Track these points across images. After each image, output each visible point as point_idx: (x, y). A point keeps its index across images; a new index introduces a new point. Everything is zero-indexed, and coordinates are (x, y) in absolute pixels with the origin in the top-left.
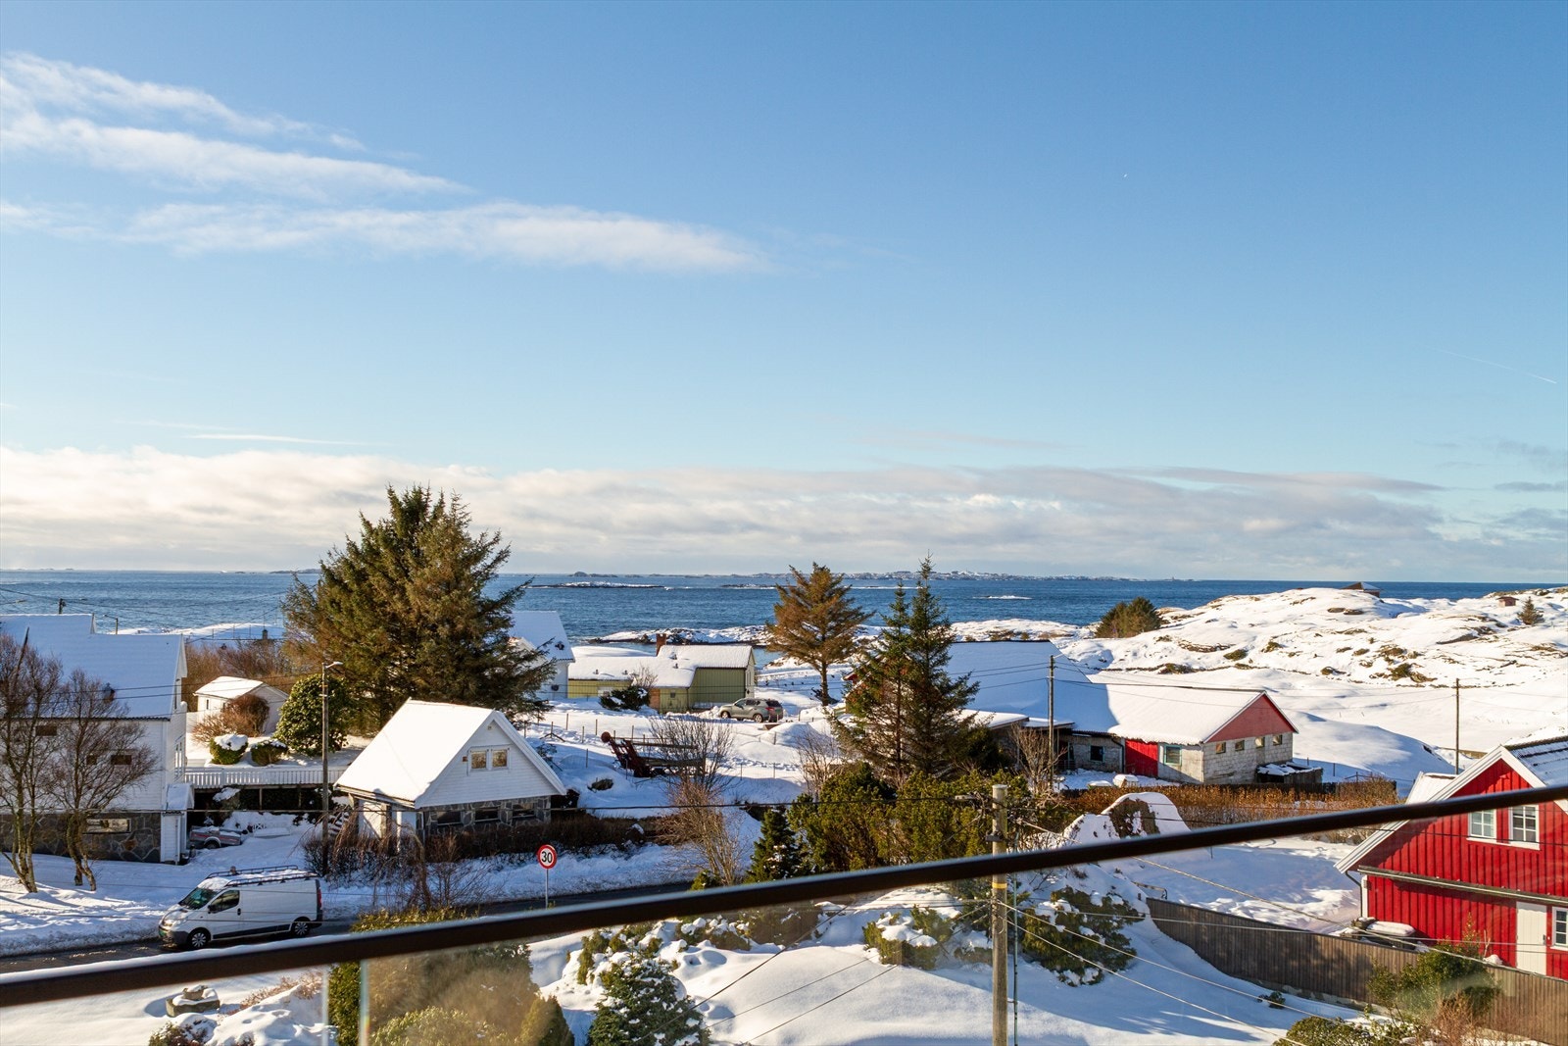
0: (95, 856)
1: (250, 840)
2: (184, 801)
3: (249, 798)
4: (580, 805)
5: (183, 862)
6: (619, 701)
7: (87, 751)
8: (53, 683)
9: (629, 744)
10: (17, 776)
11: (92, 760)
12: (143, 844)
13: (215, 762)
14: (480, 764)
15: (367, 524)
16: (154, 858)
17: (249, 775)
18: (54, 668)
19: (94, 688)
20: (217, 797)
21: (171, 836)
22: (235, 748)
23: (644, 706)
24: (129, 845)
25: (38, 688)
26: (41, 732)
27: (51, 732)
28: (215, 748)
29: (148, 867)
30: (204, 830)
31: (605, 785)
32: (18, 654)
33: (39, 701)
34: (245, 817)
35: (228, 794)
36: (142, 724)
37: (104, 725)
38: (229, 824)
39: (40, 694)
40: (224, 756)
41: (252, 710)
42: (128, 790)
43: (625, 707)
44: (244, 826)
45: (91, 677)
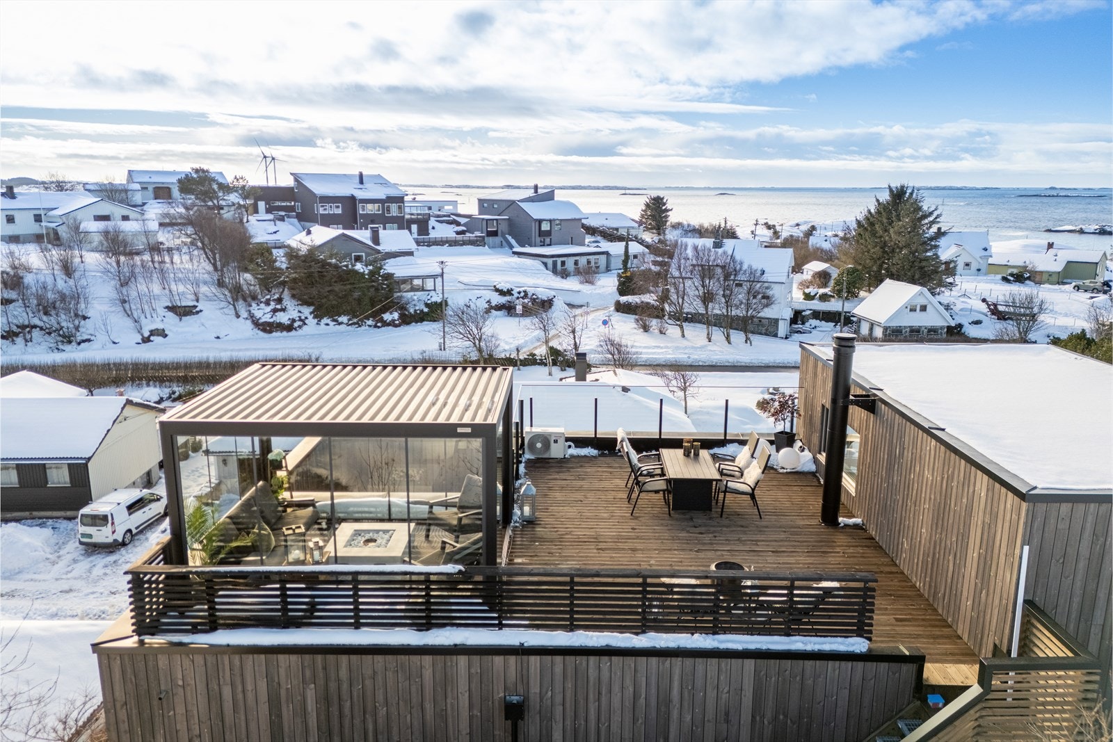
0: (753, 333)
1: (814, 332)
2: (788, 314)
3: (816, 315)
4: (963, 331)
5: (786, 338)
6: (1012, 279)
7: (752, 293)
8: (741, 269)
9: (995, 305)
10: (727, 302)
11: (755, 297)
12: (772, 330)
13: (804, 299)
14: (913, 310)
15: (878, 200)
16: (776, 335)
17: (817, 305)
18: (741, 264)
19: (756, 271)
20: (803, 313)
21: (783, 328)
22: (812, 294)
23: (1027, 282)
24: (767, 330)
25: (735, 270)
26: (737, 285)
27: (739, 285)
28: (805, 294)
29: (773, 339)
30: (796, 326)
31: (978, 322)
32: (729, 257)
33: (735, 275)
34: (814, 322)
35: (808, 313)
36: (773, 285)
37: (759, 285)
38: (807, 324)
39: (736, 272)
40: (808, 297)
41: (823, 277)
42: (766, 310)
43: (1015, 281)
44: (813, 326)
45: (754, 267)
